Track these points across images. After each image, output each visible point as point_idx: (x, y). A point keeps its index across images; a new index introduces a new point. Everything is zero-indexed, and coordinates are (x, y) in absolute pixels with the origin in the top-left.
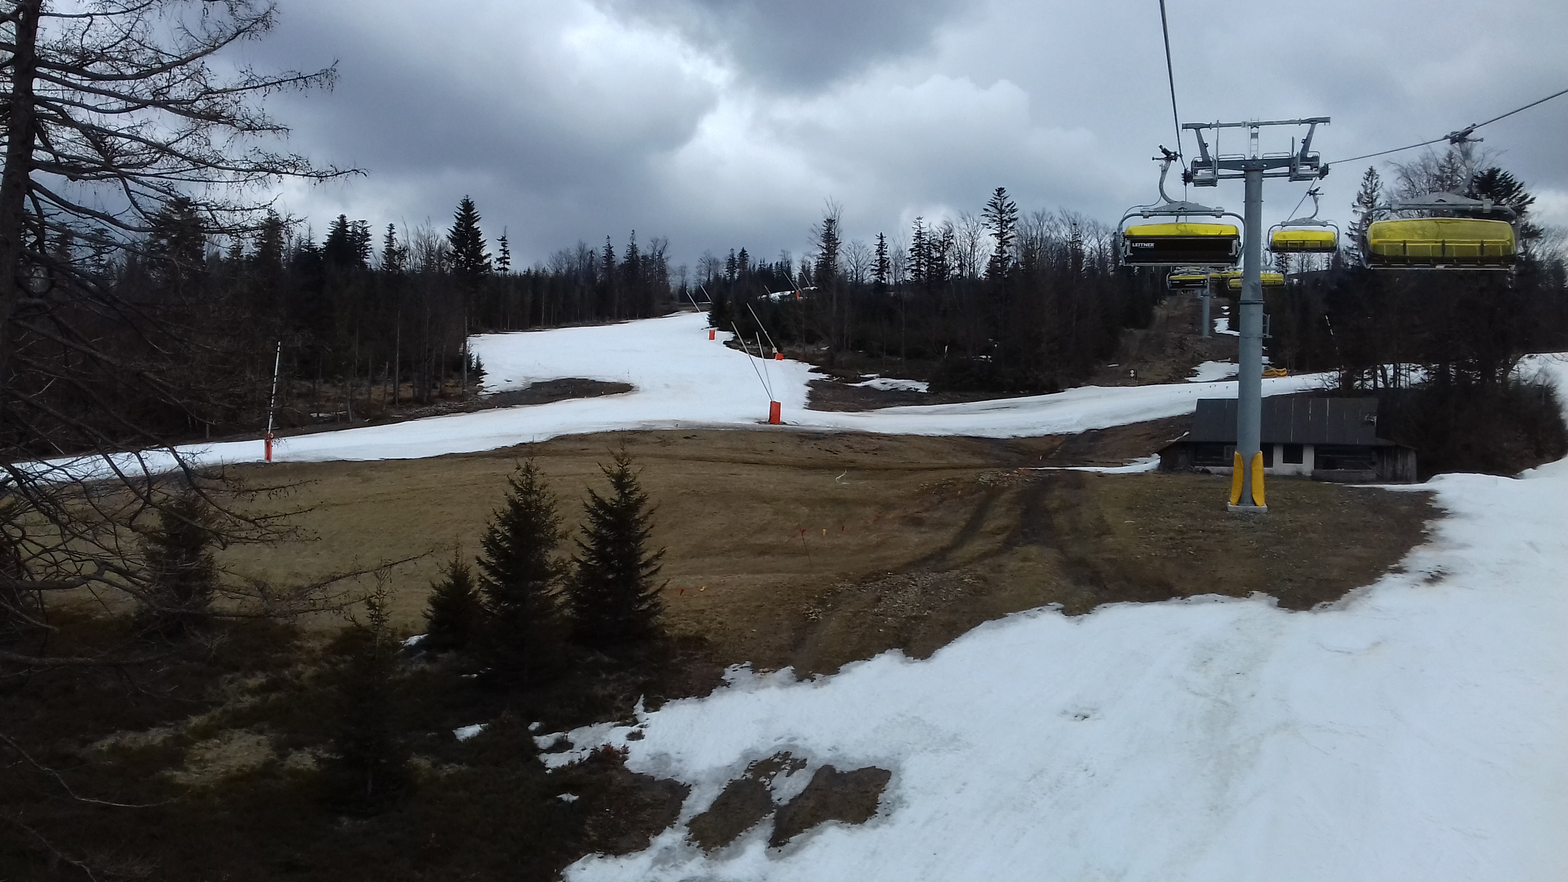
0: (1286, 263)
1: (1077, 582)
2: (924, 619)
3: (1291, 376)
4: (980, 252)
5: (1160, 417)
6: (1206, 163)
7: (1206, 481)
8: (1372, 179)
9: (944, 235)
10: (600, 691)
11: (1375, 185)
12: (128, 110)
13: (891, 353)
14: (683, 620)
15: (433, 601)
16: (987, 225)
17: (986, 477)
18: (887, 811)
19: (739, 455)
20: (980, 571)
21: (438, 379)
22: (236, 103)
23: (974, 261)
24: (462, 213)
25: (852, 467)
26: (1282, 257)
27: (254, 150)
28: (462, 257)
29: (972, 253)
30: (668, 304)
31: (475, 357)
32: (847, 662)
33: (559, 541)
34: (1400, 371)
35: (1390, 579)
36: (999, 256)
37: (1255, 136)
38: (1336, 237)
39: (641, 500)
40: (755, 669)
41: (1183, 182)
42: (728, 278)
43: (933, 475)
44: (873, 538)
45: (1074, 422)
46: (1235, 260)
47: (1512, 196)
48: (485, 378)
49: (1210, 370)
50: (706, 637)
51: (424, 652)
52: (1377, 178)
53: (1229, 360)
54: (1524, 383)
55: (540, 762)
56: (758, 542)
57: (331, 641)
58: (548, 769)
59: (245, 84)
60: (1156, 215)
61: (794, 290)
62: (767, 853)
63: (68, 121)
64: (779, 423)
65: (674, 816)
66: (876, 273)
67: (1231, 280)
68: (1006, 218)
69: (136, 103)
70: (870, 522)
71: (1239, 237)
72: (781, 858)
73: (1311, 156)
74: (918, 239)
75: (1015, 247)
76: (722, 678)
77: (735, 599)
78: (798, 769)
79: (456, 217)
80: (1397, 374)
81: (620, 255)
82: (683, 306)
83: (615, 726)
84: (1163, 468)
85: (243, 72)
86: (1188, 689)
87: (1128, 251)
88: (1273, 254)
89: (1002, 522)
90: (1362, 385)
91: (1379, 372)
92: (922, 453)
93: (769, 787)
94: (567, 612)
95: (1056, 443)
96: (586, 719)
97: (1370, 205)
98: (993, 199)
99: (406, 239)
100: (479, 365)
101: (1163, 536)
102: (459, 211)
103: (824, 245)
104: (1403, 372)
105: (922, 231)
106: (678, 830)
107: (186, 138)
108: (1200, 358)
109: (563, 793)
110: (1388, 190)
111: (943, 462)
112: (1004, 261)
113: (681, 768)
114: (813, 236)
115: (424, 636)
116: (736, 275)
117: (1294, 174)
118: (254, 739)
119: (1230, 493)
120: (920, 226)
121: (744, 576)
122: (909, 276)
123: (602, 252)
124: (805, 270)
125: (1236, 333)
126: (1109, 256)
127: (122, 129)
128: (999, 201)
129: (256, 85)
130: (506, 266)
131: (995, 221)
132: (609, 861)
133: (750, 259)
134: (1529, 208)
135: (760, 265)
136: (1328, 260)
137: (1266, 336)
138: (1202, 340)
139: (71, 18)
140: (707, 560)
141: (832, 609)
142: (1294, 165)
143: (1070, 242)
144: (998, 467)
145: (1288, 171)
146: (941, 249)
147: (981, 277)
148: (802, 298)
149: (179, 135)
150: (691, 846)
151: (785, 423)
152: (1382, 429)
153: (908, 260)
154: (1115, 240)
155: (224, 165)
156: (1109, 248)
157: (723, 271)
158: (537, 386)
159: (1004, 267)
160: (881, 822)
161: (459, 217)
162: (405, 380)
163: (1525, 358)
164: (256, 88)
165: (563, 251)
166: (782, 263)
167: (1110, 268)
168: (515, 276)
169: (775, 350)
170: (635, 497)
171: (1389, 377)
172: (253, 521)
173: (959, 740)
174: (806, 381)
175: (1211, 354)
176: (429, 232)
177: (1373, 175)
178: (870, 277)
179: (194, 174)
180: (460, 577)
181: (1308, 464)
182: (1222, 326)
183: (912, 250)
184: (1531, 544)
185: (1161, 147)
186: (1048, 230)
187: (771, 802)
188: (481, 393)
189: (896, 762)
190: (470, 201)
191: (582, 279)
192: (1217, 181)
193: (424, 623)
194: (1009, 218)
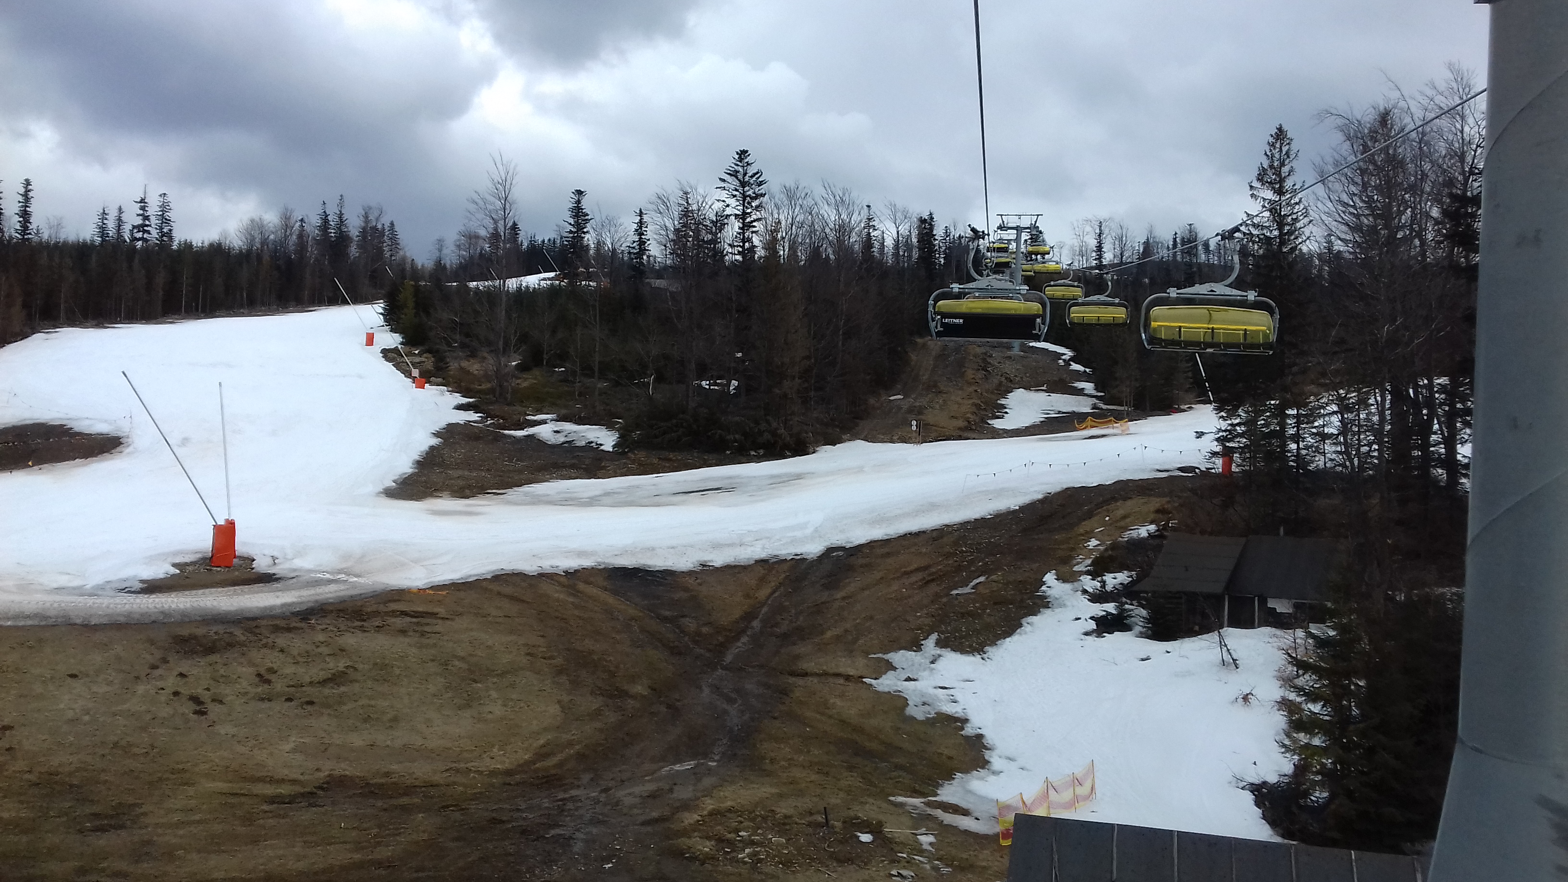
8: (1282, 145)
11: (1286, 154)
36: (740, 246)
52: (1288, 144)
53: (1046, 388)
66: (634, 256)
68: (750, 193)
74: (685, 218)
75: (761, 235)
97: (1277, 186)
98: (733, 166)
105: (690, 208)
112: (748, 253)
120: (687, 202)
128: (741, 169)
131: (735, 196)
138: (1010, 357)
146: (713, 230)
175: (1021, 379)
177: (1282, 139)
194: (754, 193)
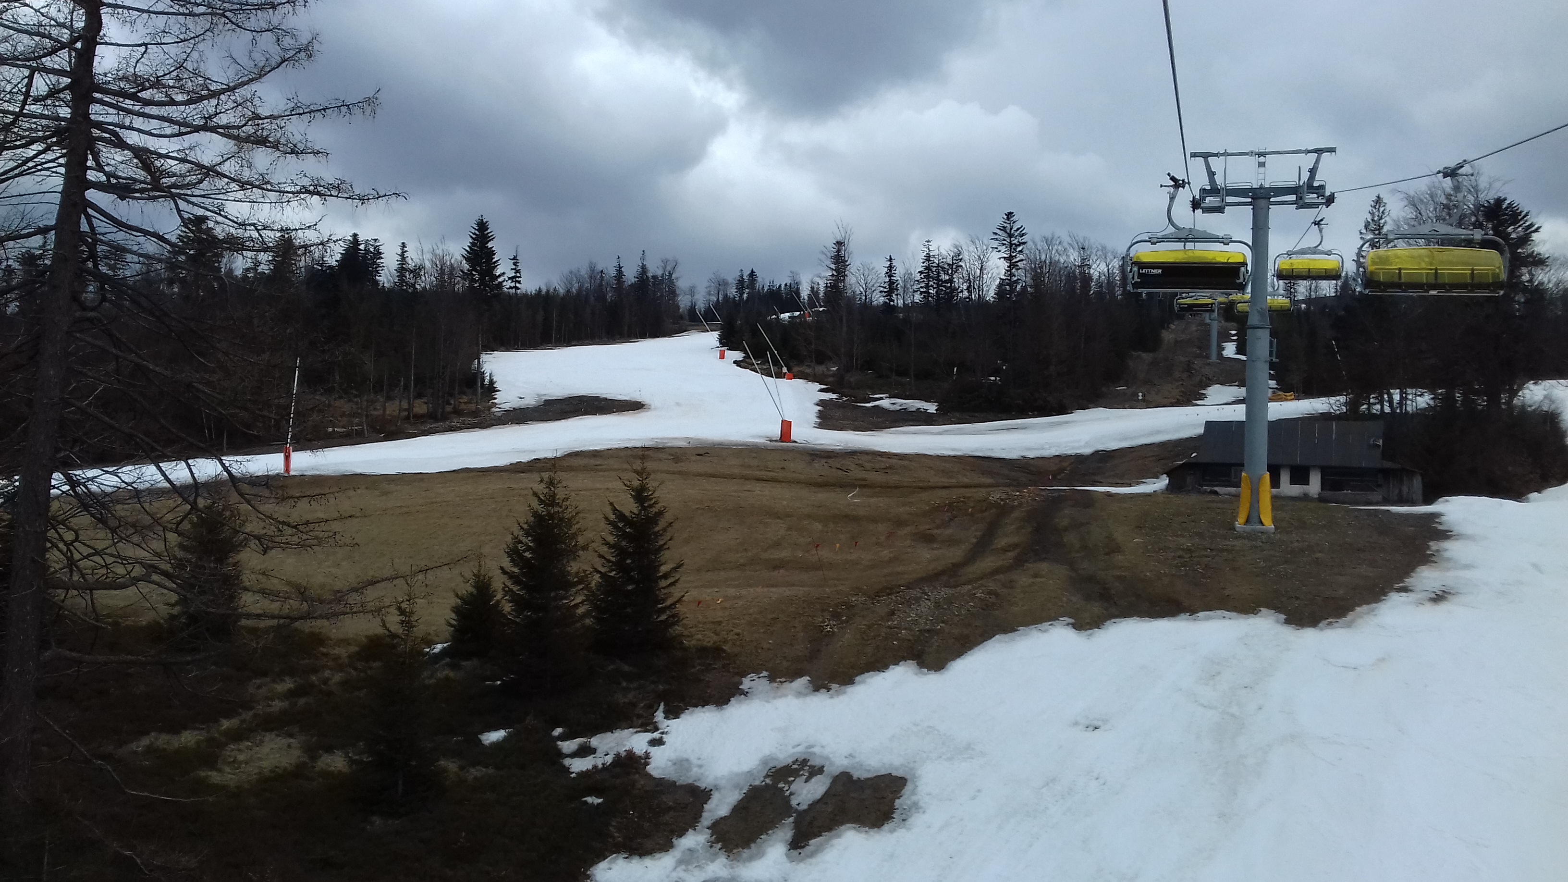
0: (1294, 289)
1: (1088, 598)
2: (938, 632)
3: (1299, 400)
4: (990, 275)
5: (1167, 439)
6: (1214, 190)
7: (1213, 501)
8: (1379, 206)
9: (953, 258)
10: (621, 699)
11: (1383, 212)
12: (181, 134)
13: (900, 374)
14: (701, 631)
15: (456, 610)
16: (997, 248)
17: (996, 495)
18: (904, 817)
19: (751, 472)
20: (992, 586)
21: (451, 395)
22: (281, 128)
23: (983, 284)
24: (477, 232)
25: (864, 485)
26: (1290, 283)
27: (301, 173)
28: (477, 276)
29: (981, 275)
30: (677, 324)
31: (488, 374)
32: (863, 673)
33: (581, 552)
34: (1406, 396)
35: (1395, 598)
36: (1008, 279)
37: (1262, 165)
38: (1341, 265)
39: (660, 513)
40: (772, 679)
41: (1192, 209)
42: (737, 299)
43: (944, 493)
44: (886, 554)
45: (1082, 443)
46: (1242, 288)
47: (1518, 225)
48: (498, 395)
49: (1218, 393)
50: (724, 647)
51: (448, 660)
52: (1384, 206)
53: (1236, 384)
54: (1529, 409)
55: (564, 766)
56: (772, 557)
57: (357, 649)
58: (573, 773)
59: (291, 111)
60: (1164, 241)
61: (803, 311)
62: (788, 856)
63: (121, 144)
64: (790, 441)
65: (696, 819)
66: (885, 294)
67: (1239, 305)
68: (1016, 242)
69: (186, 128)
70: (883, 538)
71: (1247, 265)
72: (801, 860)
73: (1318, 185)
74: (927, 262)
75: (1024, 271)
76: (740, 687)
77: (751, 611)
78: (816, 775)
79: (471, 237)
80: (1403, 399)
81: (630, 275)
82: (693, 326)
83: (636, 732)
84: (1170, 488)
85: (290, 100)
86: (1196, 701)
87: (1136, 277)
88: (1281, 282)
89: (1015, 539)
90: (1368, 409)
91: (1386, 396)
92: (933, 472)
93: (789, 792)
94: (588, 621)
95: (1065, 464)
96: (608, 725)
97: (1377, 232)
98: (1003, 223)
99: (421, 257)
100: (492, 382)
101: (1173, 554)
102: (473, 231)
103: (833, 266)
104: (1410, 397)
105: (931, 254)
106: (700, 832)
107: (229, 161)
108: (1208, 381)
109: (588, 796)
110: (1395, 218)
111: (953, 481)
112: (1013, 284)
113: (702, 774)
114: (823, 257)
115: (447, 644)
116: (745, 296)
117: (1301, 202)
118: (283, 742)
119: (1238, 513)
120: (929, 249)
121: (759, 589)
122: (918, 298)
123: (613, 272)
124: (814, 292)
125: (1243, 358)
126: (1117, 280)
127: (172, 152)
128: (1008, 225)
129: (301, 112)
130: (518, 285)
131: (1004, 244)
132: (633, 861)
133: (759, 279)
134: (1535, 236)
135: (769, 286)
136: (1336, 286)
137: (1272, 360)
138: (1209, 364)
139: (127, 48)
140: (722, 573)
141: (847, 622)
142: (1301, 193)
143: (1079, 266)
144: (1008, 486)
145: (1295, 199)
146: (950, 271)
147: (989, 300)
148: (811, 318)
149: (223, 158)
150: (713, 849)
151: (795, 442)
152: (1388, 452)
153: (916, 282)
154: (1123, 265)
155: (269, 187)
156: (1118, 272)
157: (732, 292)
158: (548, 403)
159: (1012, 290)
160: (897, 827)
161: (474, 236)
162: (419, 396)
163: (1530, 385)
164: (301, 114)
165: (573, 270)
166: (790, 284)
167: (1119, 292)
168: (525, 295)
169: (785, 370)
170: (654, 510)
171: (1395, 401)
172: (295, 527)
173: (973, 749)
174: (816, 400)
175: (1218, 378)
176: (443, 251)
177: (1380, 203)
178: (879, 299)
179: (240, 195)
180: (483, 587)
181: (1314, 486)
182: (1230, 350)
183: (921, 272)
184: (1535, 566)
185: (1169, 174)
186: (1057, 254)
187: (791, 807)
188: (494, 410)
189: (912, 769)
190: (484, 221)
191: (592, 299)
192: (1225, 208)
193: (447, 631)
194: (1018, 242)
